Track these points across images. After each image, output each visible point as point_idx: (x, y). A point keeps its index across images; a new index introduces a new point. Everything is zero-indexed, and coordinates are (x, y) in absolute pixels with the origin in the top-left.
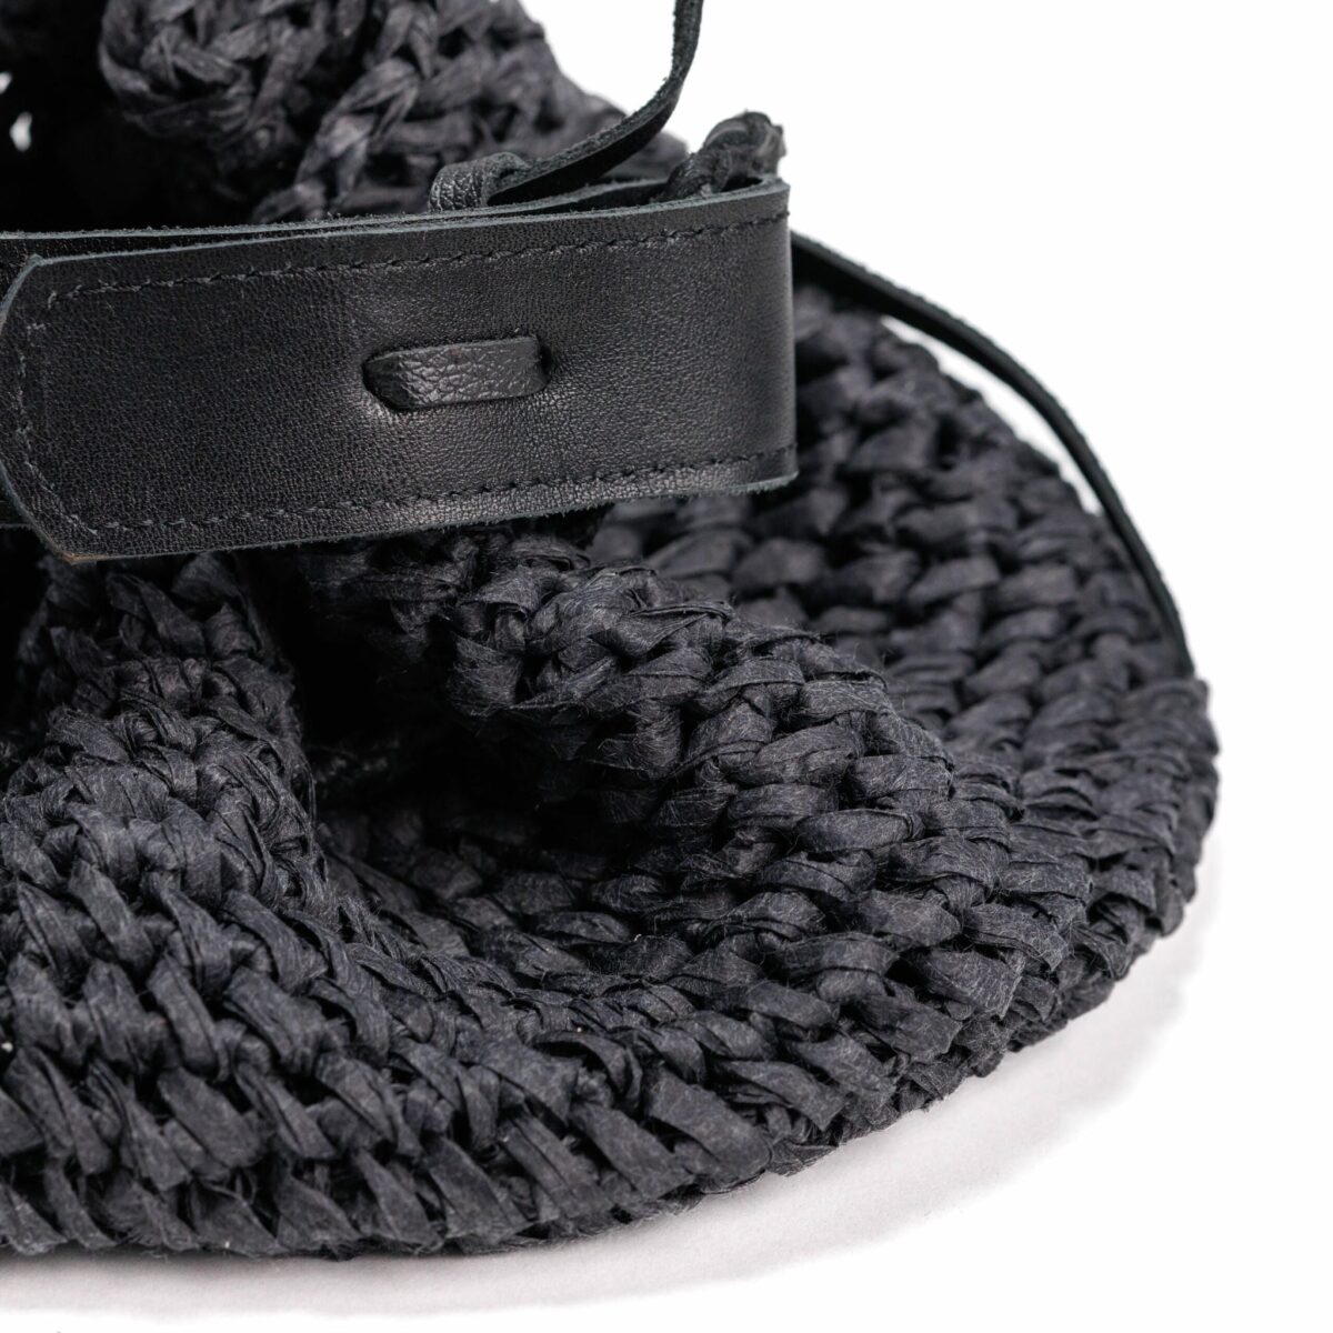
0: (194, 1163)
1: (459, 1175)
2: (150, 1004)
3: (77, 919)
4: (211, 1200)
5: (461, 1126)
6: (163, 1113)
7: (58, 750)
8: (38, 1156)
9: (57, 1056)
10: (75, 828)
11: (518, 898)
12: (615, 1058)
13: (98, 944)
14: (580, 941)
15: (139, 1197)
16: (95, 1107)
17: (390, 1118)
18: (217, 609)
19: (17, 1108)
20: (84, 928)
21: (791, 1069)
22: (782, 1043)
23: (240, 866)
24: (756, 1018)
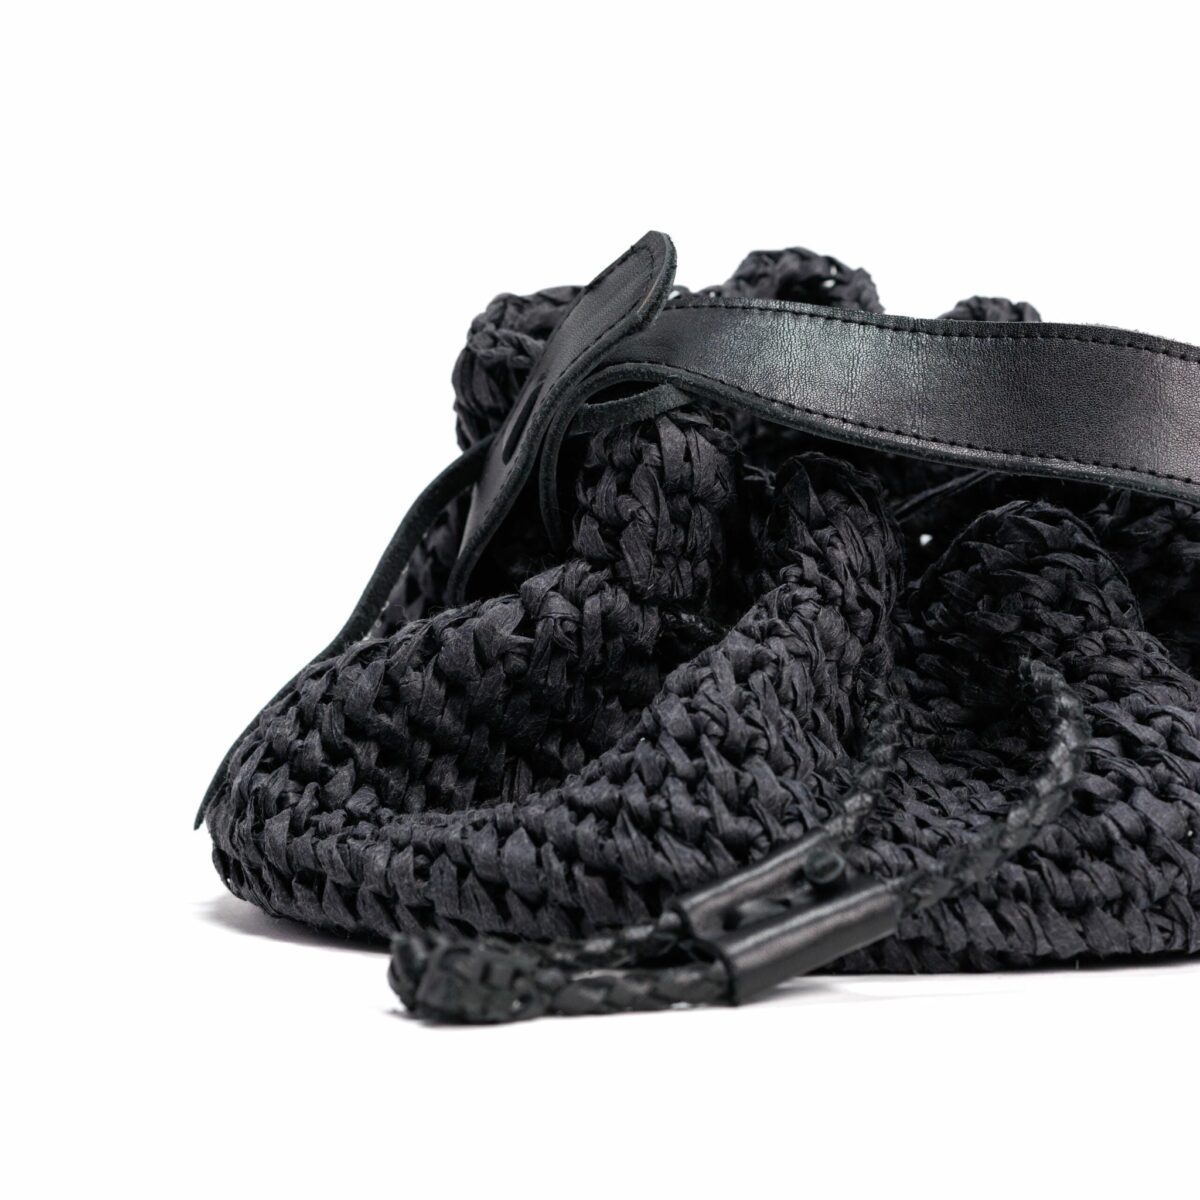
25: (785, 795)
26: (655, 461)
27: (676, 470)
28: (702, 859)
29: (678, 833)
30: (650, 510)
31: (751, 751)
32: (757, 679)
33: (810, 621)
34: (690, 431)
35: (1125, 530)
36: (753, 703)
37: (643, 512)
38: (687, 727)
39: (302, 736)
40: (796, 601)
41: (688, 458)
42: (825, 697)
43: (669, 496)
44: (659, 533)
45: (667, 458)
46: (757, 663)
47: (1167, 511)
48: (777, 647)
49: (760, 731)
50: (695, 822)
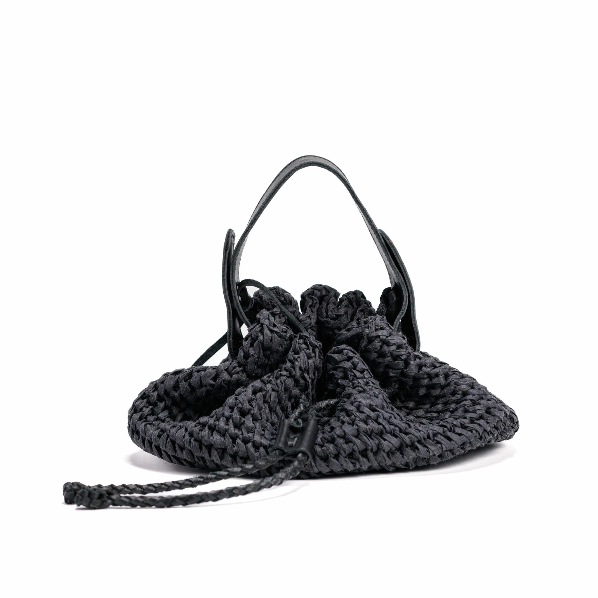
0: (391, 447)
1: (430, 444)
2: (379, 424)
3: (364, 415)
4: (393, 453)
5: (429, 437)
6: (385, 440)
7: (347, 395)
8: (366, 450)
9: (367, 433)
10: (358, 402)
11: (416, 414)
12: (449, 426)
13: (368, 417)
14: (430, 417)
15: (383, 453)
16: (374, 440)
17: (420, 436)
18: (365, 371)
19: (362, 442)
20: (365, 415)
21: (474, 424)
22: (472, 421)
23: (385, 405)
24: (467, 418)
25: (253, 426)
26: (261, 341)
27: (267, 343)
28: (223, 440)
29: (219, 432)
30: (258, 354)
31: (248, 413)
32: (259, 395)
33: (283, 382)
34: (274, 333)
35: (368, 347)
36: (255, 400)
37: (255, 354)
38: (233, 404)
39: (153, 392)
40: (281, 375)
41: (271, 340)
42: (282, 403)
43: (263, 350)
44: (259, 361)
45: (265, 341)
46: (261, 390)
47: (378, 339)
48: (269, 386)
49: (252, 408)
50: (223, 430)
